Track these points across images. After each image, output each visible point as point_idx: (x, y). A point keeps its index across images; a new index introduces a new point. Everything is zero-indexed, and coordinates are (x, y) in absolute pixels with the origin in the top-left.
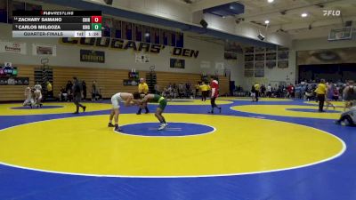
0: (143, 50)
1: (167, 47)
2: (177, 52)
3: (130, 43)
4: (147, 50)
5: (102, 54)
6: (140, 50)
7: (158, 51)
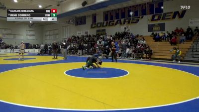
0: (126, 23)
1: (145, 17)
2: (156, 18)
3: (118, 21)
4: (129, 23)
5: (104, 30)
6: (124, 24)
7: (137, 21)
